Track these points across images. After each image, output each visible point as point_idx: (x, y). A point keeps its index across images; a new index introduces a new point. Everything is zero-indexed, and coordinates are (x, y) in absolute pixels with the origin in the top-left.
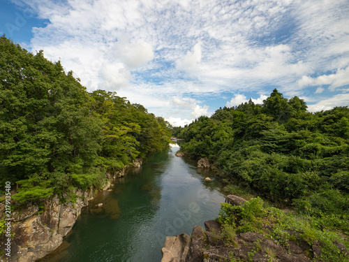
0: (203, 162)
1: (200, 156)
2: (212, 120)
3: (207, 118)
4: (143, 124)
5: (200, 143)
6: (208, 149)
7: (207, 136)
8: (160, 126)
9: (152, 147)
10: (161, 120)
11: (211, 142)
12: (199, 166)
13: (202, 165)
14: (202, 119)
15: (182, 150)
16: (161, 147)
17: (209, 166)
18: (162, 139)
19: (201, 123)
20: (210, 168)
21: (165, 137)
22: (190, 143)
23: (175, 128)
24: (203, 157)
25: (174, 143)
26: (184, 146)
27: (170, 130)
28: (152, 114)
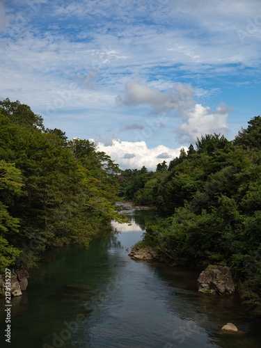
0: (213, 275)
1: (206, 258)
2: (239, 149)
3: (223, 143)
4: (32, 163)
5: (205, 217)
6: (229, 235)
7: (225, 199)
8: (82, 170)
9: (59, 233)
10: (84, 149)
11: (237, 215)
12: (204, 288)
13: (212, 286)
14: (211, 145)
15: (150, 240)
16: (85, 232)
17: (231, 288)
18: (90, 209)
19: (205, 157)
20: (236, 293)
21: (100, 203)
22: (174, 219)
23: (129, 174)
24: (214, 262)
25: (125, 219)
26: (154, 227)
27: (112, 181)
28: (58, 133)
